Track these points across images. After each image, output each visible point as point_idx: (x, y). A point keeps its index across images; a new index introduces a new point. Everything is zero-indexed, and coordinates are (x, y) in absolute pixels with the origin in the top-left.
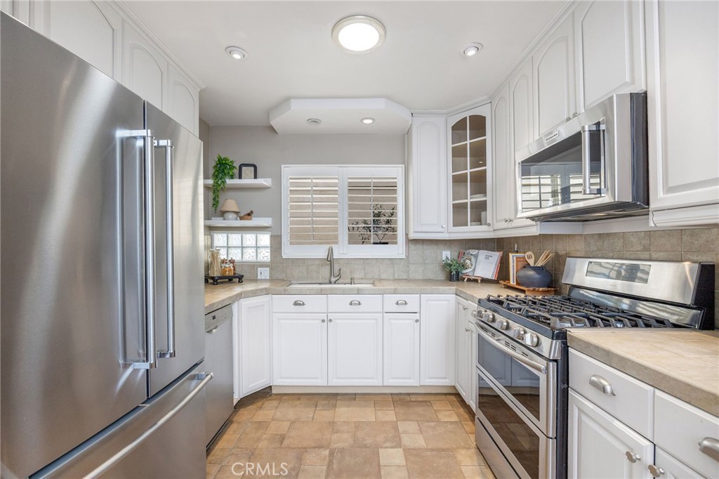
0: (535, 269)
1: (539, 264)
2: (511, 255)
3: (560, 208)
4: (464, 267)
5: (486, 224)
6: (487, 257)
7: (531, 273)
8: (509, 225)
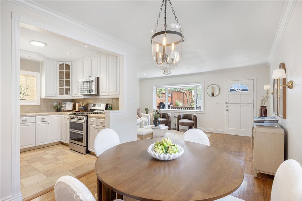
0: (82, 106)
1: (83, 105)
2: (76, 103)
3: (89, 94)
4: (62, 107)
5: (69, 95)
6: (69, 104)
7: (82, 107)
8: (77, 96)
